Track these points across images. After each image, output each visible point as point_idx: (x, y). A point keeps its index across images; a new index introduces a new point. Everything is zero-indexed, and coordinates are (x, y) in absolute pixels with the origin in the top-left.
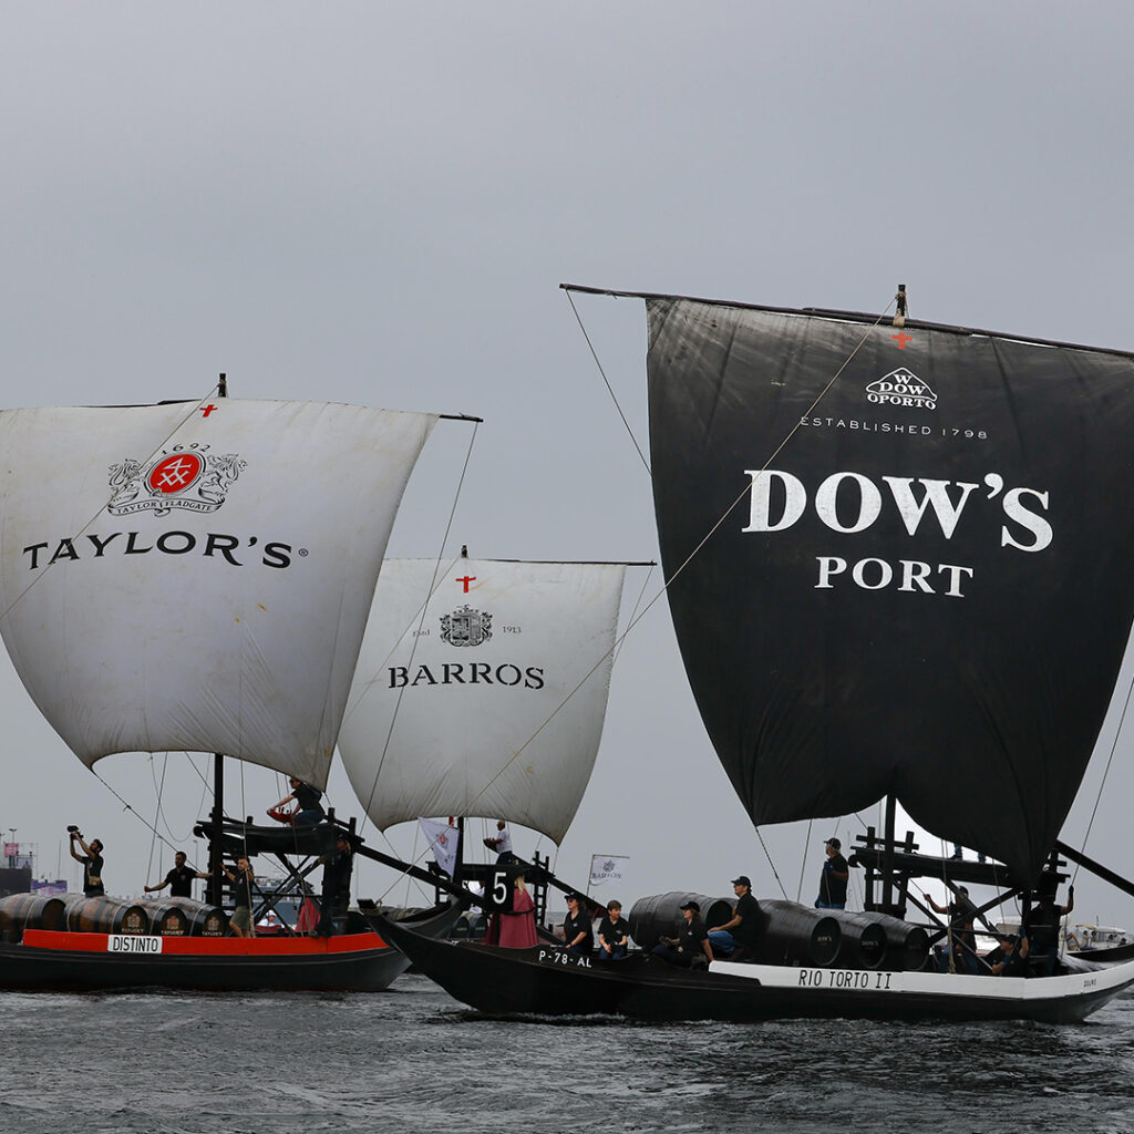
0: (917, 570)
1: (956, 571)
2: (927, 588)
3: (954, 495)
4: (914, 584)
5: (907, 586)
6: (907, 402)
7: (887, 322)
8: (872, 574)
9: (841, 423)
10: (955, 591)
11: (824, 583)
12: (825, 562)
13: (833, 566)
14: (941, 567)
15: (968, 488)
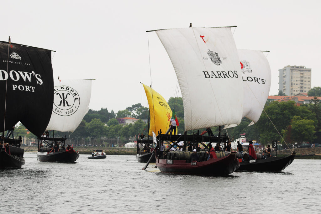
0: (27, 87)
1: (33, 87)
2: (30, 91)
3: (29, 75)
4: (28, 90)
5: (27, 90)
6: (17, 58)
7: (8, 43)
8: (21, 88)
9: (9, 62)
10: (33, 91)
11: (14, 89)
12: (14, 86)
13: (15, 86)
14: (31, 87)
15: (30, 74)
